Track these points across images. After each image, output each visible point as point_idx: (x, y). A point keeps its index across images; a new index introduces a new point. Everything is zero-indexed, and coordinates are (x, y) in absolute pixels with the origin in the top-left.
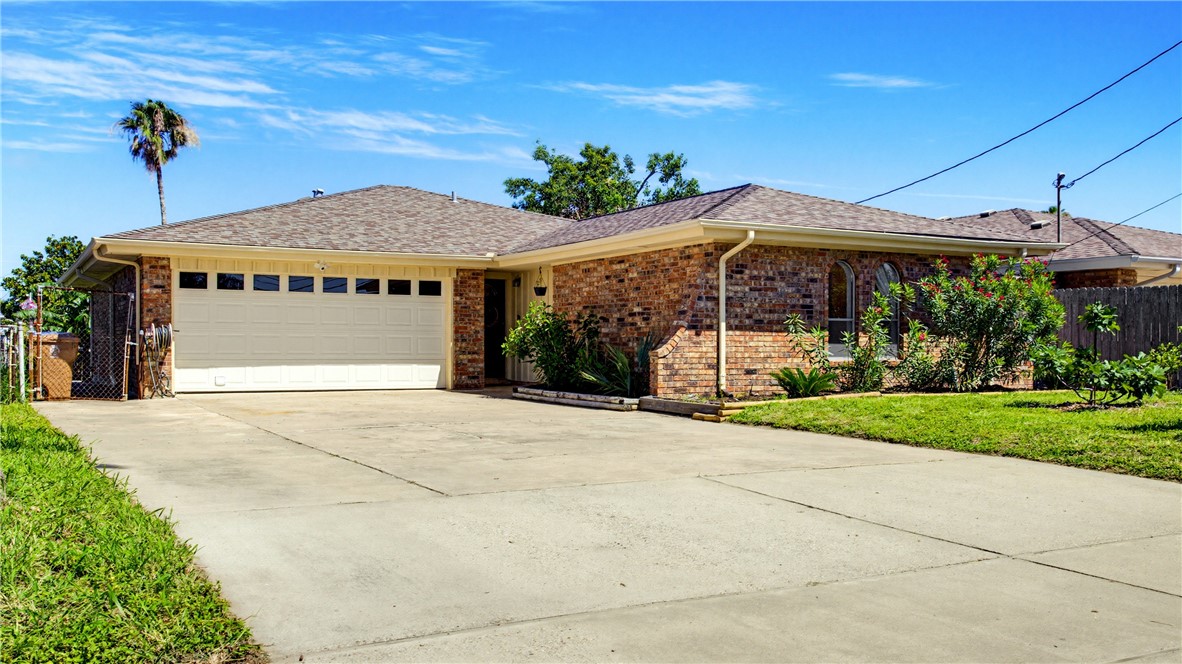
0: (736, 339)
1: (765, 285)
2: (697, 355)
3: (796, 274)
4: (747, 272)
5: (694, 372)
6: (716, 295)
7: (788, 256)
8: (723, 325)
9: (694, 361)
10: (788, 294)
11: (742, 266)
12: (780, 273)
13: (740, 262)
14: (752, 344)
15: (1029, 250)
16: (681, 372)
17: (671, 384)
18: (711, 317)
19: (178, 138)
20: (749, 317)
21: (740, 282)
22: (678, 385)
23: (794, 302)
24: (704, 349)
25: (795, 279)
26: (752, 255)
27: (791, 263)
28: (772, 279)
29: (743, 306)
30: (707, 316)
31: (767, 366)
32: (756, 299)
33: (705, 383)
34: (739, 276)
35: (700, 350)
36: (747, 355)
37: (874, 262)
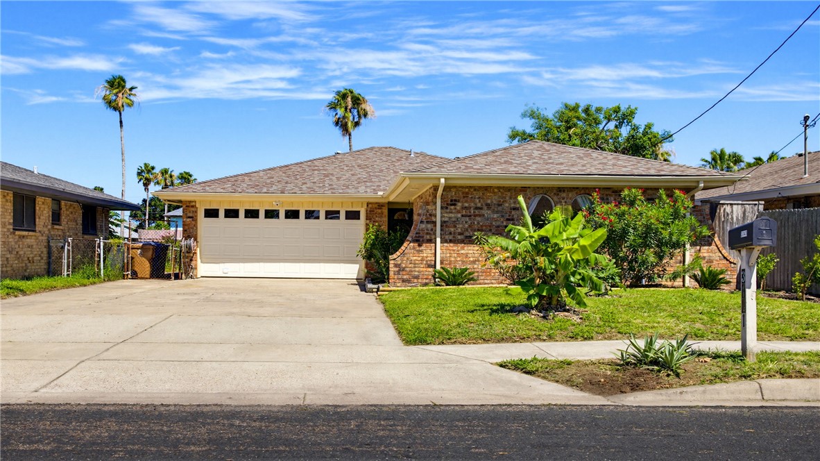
0: (450, 248)
1: (474, 212)
2: (420, 259)
3: (499, 205)
4: (459, 204)
5: (417, 269)
6: (434, 220)
7: (494, 192)
8: (438, 240)
9: (417, 262)
10: (493, 218)
11: (455, 200)
12: (488, 205)
13: (454, 198)
14: (462, 252)
15: (705, 182)
16: (408, 269)
17: (400, 276)
18: (430, 234)
19: (362, 113)
20: (460, 234)
21: (454, 211)
22: (405, 277)
23: (498, 223)
24: (425, 255)
25: (500, 208)
26: (463, 193)
27: (496, 197)
28: (481, 209)
29: (456, 227)
30: (427, 234)
31: (476, 266)
32: (466, 222)
33: (425, 277)
34: (452, 207)
35: (421, 255)
36: (459, 259)
37: (570, 195)
